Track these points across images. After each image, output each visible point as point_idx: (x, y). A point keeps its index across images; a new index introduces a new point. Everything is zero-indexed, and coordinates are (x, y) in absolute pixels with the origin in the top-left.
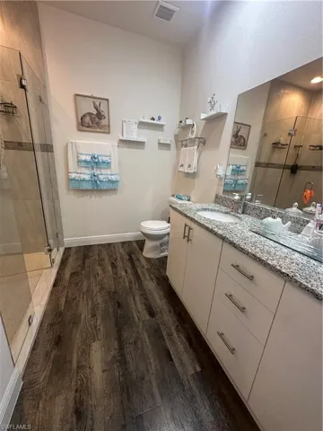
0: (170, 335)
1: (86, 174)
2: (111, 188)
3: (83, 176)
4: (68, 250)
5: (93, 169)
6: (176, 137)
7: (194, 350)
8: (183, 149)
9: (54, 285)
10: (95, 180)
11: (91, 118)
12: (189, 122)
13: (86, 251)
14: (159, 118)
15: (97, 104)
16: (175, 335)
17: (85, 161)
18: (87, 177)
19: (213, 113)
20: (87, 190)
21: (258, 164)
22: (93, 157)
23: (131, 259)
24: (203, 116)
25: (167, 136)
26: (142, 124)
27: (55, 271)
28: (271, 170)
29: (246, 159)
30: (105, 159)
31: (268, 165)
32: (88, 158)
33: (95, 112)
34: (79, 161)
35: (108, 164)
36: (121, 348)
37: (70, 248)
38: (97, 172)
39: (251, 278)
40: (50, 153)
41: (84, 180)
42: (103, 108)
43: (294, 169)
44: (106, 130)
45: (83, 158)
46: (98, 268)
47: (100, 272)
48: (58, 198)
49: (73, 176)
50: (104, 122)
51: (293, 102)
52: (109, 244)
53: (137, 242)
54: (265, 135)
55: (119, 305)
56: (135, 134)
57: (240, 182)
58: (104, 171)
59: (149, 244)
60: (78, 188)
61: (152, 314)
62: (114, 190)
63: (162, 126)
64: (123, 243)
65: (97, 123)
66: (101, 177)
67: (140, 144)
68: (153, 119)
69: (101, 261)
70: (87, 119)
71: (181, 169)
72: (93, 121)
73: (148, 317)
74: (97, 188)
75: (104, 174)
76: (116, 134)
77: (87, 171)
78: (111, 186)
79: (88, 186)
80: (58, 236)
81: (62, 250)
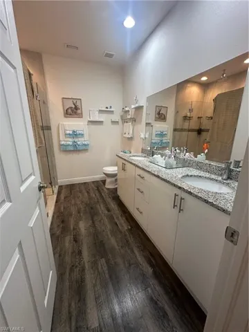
0: (118, 218)
1: (70, 141)
2: (84, 149)
3: (68, 143)
4: (61, 187)
5: (74, 138)
6: (122, 117)
7: (129, 222)
8: (125, 124)
9: (56, 202)
10: (75, 145)
11: (72, 110)
12: (127, 109)
13: (71, 187)
14: (111, 107)
15: (75, 102)
16: (120, 218)
17: (69, 134)
18: (71, 143)
19: (137, 105)
20: (70, 151)
21: (175, 130)
22: (74, 132)
23: (98, 189)
24: (133, 107)
25: (116, 117)
26: (101, 111)
27: (55, 196)
28: (184, 133)
29: (166, 127)
30: (80, 132)
31: (182, 130)
32: (71, 132)
33: (74, 106)
34: (66, 134)
35: (82, 135)
36: (93, 222)
37: (62, 186)
38: (76, 140)
39: (143, 178)
40: (49, 131)
41: (69, 145)
42: (78, 104)
43: (200, 132)
44: (80, 116)
45: (68, 132)
46: (79, 194)
48: (54, 156)
49: (63, 143)
50: (79, 111)
51: (193, 91)
52: (85, 183)
53: (102, 181)
54: (178, 112)
55: (92, 208)
56: (97, 117)
57: (164, 141)
58: (80, 139)
59: (108, 180)
60: (65, 150)
61: (109, 210)
62: (86, 150)
63: (113, 111)
64: (93, 182)
65: (75, 113)
66: (79, 143)
67: (101, 123)
68: (107, 108)
70: (70, 111)
71: (125, 136)
72: (73, 111)
73: (107, 212)
74: (76, 149)
75: (80, 141)
76: (86, 118)
77: (70, 140)
78: (84, 147)
79: (72, 149)
81: (57, 187)
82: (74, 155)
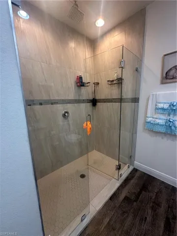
1: (161, 120)
3: (158, 121)
4: (135, 170)
5: (169, 115)
10: (169, 125)
17: (163, 109)
18: (162, 122)
22: (172, 105)
32: (166, 106)
34: (157, 109)
38: (172, 118)
40: (136, 103)
41: (158, 124)
45: (161, 106)
46: (150, 211)
47: (149, 219)
49: (149, 119)
60: (152, 129)
69: (156, 205)
74: (170, 132)
77: (163, 117)
79: (163, 130)
80: (131, 158)
82: (165, 139)
